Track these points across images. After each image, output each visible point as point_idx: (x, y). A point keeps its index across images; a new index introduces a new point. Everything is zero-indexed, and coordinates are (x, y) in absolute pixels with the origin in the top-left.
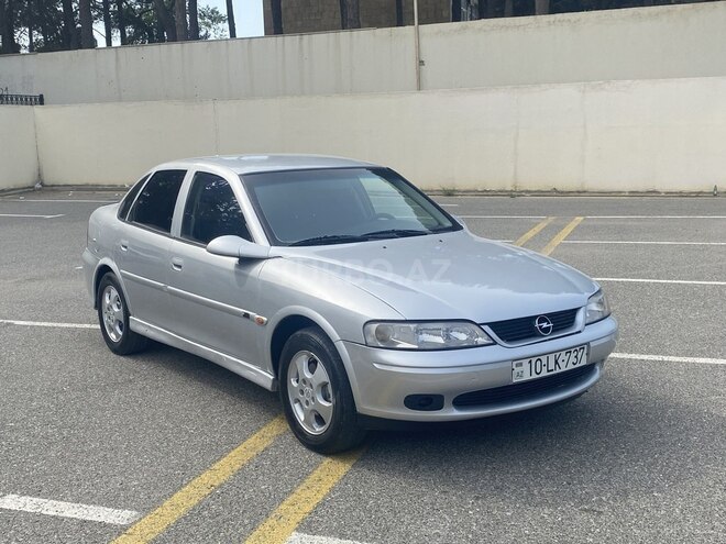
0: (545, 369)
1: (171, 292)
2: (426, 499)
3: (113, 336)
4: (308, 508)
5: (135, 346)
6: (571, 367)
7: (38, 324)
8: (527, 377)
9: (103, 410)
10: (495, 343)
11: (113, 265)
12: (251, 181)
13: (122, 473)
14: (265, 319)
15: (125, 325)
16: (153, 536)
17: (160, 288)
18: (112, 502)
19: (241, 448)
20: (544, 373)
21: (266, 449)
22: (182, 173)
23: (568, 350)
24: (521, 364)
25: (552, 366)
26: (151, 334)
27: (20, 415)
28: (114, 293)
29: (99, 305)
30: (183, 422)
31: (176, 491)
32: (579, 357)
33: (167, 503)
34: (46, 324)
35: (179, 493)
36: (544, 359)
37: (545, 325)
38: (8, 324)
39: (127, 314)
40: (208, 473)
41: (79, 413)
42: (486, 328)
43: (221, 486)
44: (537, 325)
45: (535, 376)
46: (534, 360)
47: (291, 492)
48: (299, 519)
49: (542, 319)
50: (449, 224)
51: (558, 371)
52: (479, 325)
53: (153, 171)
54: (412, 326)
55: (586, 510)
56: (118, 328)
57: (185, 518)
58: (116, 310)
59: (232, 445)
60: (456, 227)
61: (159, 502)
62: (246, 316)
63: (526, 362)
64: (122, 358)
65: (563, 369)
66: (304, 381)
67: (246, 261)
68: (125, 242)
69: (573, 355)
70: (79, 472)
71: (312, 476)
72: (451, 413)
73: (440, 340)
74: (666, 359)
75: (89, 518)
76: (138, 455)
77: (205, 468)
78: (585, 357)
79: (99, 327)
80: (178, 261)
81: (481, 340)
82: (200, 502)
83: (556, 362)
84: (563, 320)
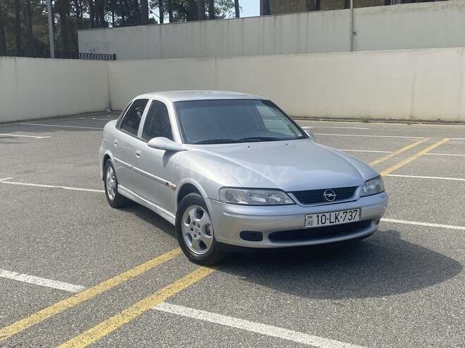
0: (328, 221)
1: (135, 170)
2: (245, 291)
3: (111, 197)
4: (177, 291)
5: (122, 203)
6: (347, 221)
7: (76, 189)
8: (315, 225)
9: (90, 235)
10: (296, 204)
11: (111, 155)
12: (179, 106)
13: (85, 268)
14: (175, 186)
15: (116, 190)
16: (87, 299)
17: (131, 168)
18: (73, 281)
19: (156, 259)
20: (328, 224)
21: (170, 260)
22: (146, 101)
23: (345, 211)
24: (312, 217)
25: (333, 219)
26: (127, 195)
27: (45, 235)
28: (111, 171)
29: (105, 178)
30: (131, 244)
31: (110, 278)
32: (353, 215)
33: (102, 284)
34: (81, 189)
35: (111, 279)
36: (328, 215)
37: (330, 195)
38: (60, 188)
39: (117, 183)
40: (131, 270)
41: (77, 236)
42: (290, 194)
43: (135, 277)
44: (325, 195)
45: (321, 225)
46: (320, 215)
47: (172, 283)
48: (169, 296)
49: (329, 191)
50: (300, 135)
51: (337, 223)
52: (286, 193)
53: (134, 100)
54: (246, 191)
55: (335, 304)
56: (113, 192)
57: (108, 291)
58: (112, 181)
59: (152, 257)
60: (305, 137)
61: (99, 282)
62: (167, 184)
63: (315, 216)
64: (115, 209)
65: (341, 222)
66: (194, 223)
67: (170, 152)
68: (116, 141)
69: (349, 214)
70: (63, 266)
71: (188, 276)
72: (266, 243)
73: (264, 200)
74: (444, 226)
75: (58, 288)
76: (98, 259)
77: (131, 267)
78: (357, 216)
79: (104, 191)
80: (138, 152)
81: (287, 202)
82: (120, 284)
83: (336, 218)
84: (344, 193)
